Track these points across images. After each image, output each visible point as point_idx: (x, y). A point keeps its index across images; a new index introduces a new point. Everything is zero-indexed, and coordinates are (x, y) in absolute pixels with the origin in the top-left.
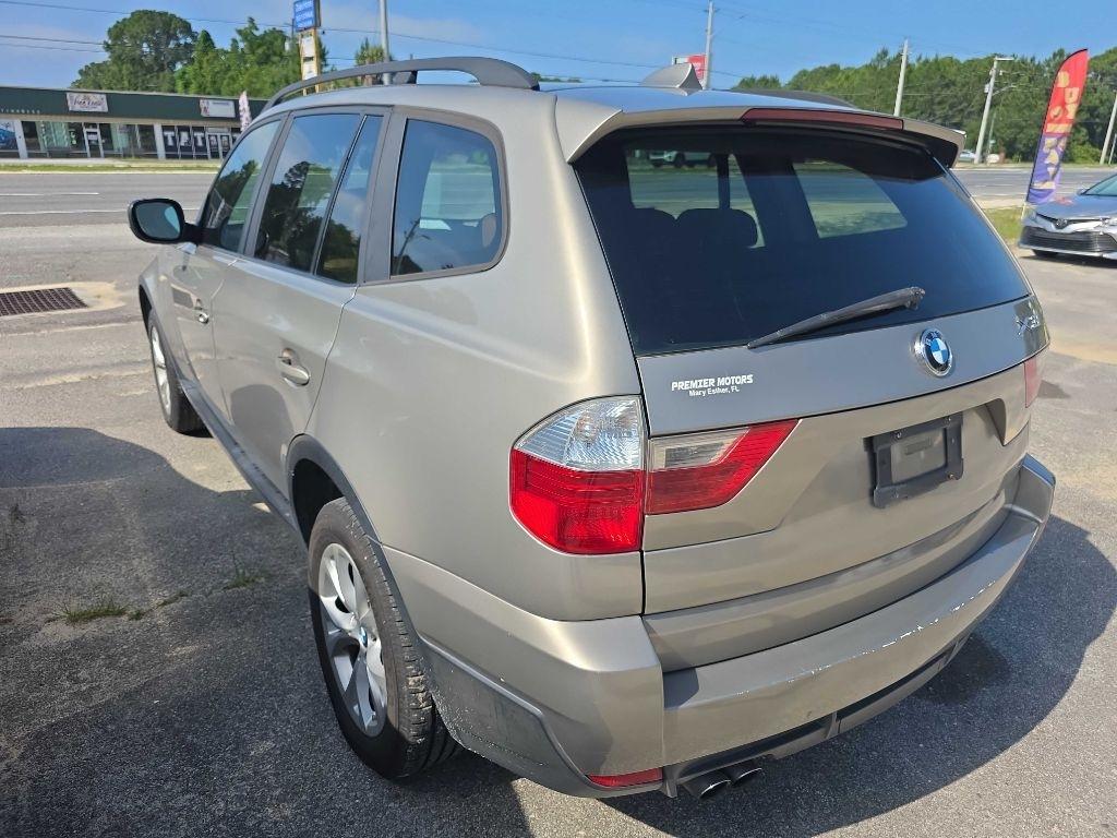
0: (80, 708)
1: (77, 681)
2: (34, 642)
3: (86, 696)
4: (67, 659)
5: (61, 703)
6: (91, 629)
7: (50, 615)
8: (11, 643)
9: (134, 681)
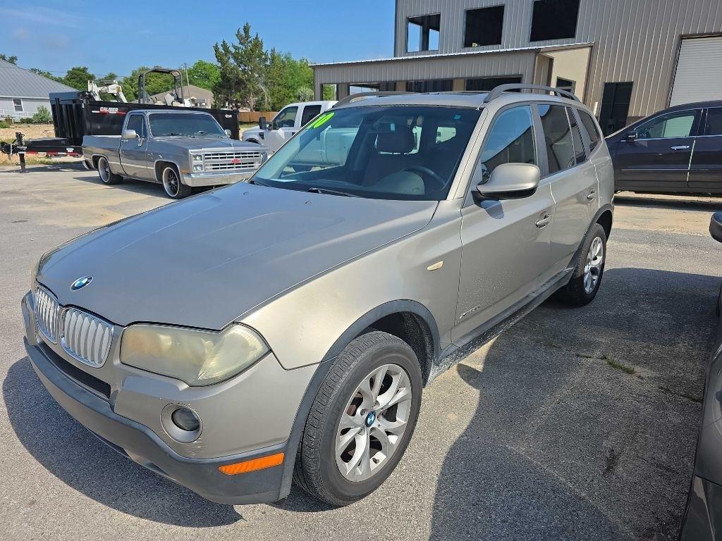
0: (652, 345)
1: (647, 352)
2: (654, 374)
3: (648, 347)
4: (646, 361)
5: (656, 350)
6: (627, 365)
7: (640, 380)
8: (664, 379)
9: (628, 342)
